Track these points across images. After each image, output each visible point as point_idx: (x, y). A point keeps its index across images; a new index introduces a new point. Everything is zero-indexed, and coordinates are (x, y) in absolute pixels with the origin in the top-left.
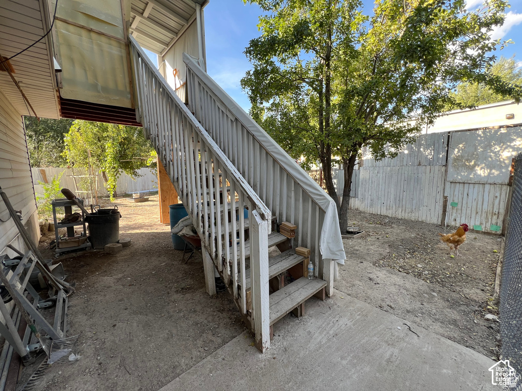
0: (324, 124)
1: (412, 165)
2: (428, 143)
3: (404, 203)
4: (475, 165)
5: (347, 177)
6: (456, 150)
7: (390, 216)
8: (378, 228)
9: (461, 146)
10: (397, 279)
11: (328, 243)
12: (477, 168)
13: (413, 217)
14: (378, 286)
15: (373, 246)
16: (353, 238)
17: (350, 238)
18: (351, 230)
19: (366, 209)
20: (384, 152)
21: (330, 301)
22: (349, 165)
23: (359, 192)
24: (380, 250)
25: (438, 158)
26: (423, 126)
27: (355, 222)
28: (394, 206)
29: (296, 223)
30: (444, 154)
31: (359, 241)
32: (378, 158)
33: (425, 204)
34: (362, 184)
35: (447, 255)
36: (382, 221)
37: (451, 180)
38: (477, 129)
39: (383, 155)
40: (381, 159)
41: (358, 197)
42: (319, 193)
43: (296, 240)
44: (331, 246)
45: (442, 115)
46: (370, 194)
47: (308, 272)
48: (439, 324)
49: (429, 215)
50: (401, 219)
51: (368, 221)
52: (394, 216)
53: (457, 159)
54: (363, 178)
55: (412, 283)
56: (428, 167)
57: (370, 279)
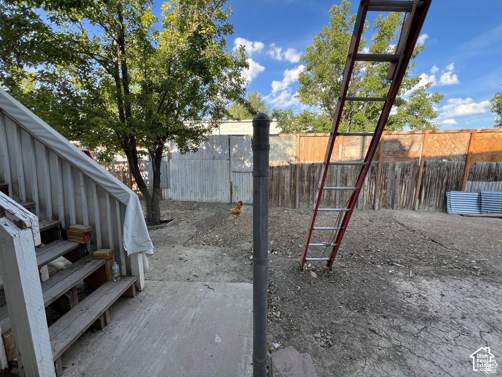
0: (124, 112)
1: (209, 159)
2: (218, 142)
3: (206, 189)
4: (244, 160)
5: (155, 168)
6: (234, 149)
7: (198, 201)
8: (188, 213)
9: (236, 146)
10: (201, 252)
11: (133, 237)
12: (245, 162)
13: (213, 199)
14: (187, 262)
15: (184, 230)
16: (167, 226)
17: (163, 226)
18: (165, 219)
19: (178, 198)
20: (187, 146)
21: (142, 294)
22: (157, 157)
23: (171, 183)
24: (189, 231)
25: (225, 153)
26: (213, 128)
27: (169, 211)
28: (200, 193)
29: (92, 224)
30: (228, 151)
31: (172, 228)
32: (183, 152)
33: (220, 189)
34: (173, 175)
35: (233, 224)
36: (191, 206)
37: (233, 170)
38: (243, 135)
39: (187, 150)
40: (185, 153)
41: (170, 188)
42: (116, 187)
43: (94, 243)
44: (136, 239)
45: (224, 123)
46: (180, 184)
47: (113, 274)
48: (227, 274)
49: (223, 198)
50: (206, 203)
51: (180, 208)
52: (200, 201)
53: (235, 155)
54: (173, 170)
55: (211, 252)
56: (219, 161)
57: (180, 259)
